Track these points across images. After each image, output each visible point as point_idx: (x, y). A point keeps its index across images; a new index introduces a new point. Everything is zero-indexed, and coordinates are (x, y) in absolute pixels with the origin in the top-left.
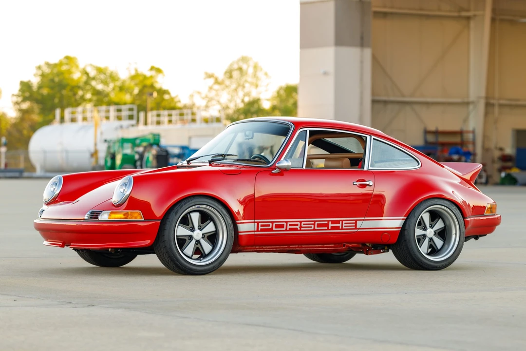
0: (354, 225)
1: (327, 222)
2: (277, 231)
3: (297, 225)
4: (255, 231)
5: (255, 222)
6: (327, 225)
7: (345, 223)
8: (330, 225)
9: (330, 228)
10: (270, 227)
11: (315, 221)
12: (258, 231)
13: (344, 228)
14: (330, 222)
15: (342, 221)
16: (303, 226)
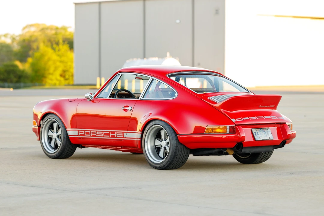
0: (122, 135)
1: (108, 133)
2: (87, 136)
3: (95, 133)
4: (77, 135)
5: (77, 130)
6: (109, 134)
7: (118, 134)
8: (111, 134)
9: (111, 136)
10: (84, 134)
11: (103, 132)
12: (78, 135)
13: (117, 137)
14: (110, 133)
15: (116, 132)
16: (98, 134)
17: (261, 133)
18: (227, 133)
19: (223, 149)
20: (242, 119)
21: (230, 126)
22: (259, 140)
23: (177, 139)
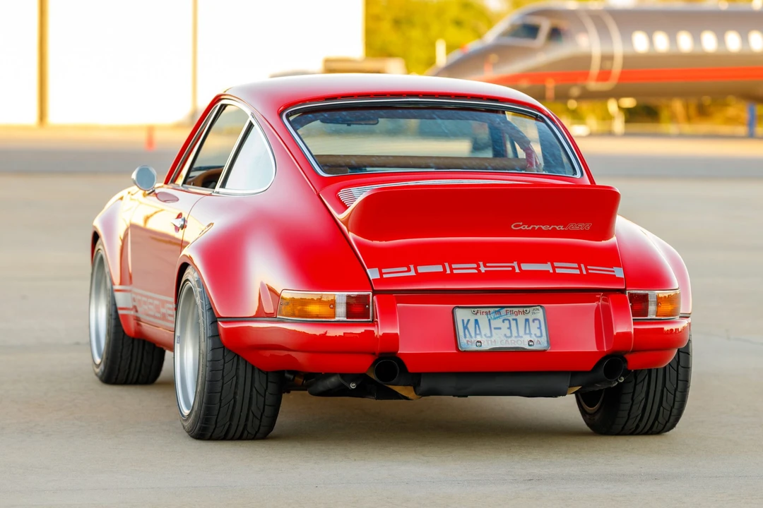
1: (159, 303)
4: (131, 310)
5: (129, 292)
8: (161, 310)
11: (154, 299)
15: (166, 302)
16: (149, 306)
17: (497, 323)
18: (337, 319)
19: (343, 375)
20: (409, 270)
21: (349, 297)
22: (474, 348)
23: (215, 335)
